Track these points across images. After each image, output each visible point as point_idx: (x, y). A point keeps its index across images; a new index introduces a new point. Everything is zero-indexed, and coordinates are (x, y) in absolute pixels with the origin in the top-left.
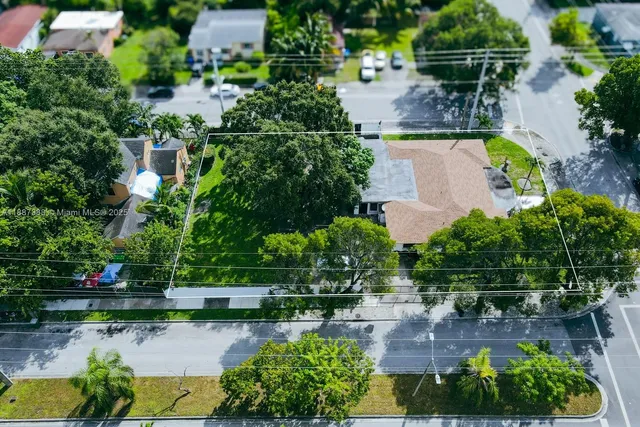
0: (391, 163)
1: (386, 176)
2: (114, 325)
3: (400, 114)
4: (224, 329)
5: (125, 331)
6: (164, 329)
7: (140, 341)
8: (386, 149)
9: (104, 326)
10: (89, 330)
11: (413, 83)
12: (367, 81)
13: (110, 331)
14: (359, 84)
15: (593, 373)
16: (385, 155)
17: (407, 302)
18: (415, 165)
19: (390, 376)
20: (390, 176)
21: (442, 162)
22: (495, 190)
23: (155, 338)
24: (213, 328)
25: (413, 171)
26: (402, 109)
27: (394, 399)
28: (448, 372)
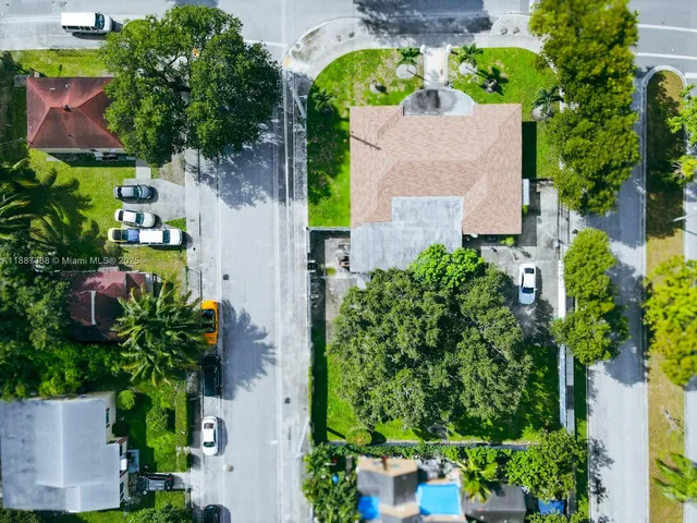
0: (396, 222)
1: (420, 229)
2: (592, 489)
3: (263, 199)
4: (594, 387)
5: (599, 478)
6: (596, 442)
7: (609, 461)
8: (372, 225)
9: (593, 499)
10: (598, 510)
11: (189, 177)
12: (185, 239)
13: (600, 491)
14: (189, 251)
15: (645, 70)
16: (383, 228)
17: (568, 219)
18: (403, 194)
19: (647, 240)
20: (419, 224)
21: (410, 163)
22: (440, 110)
23: (606, 448)
24: (594, 396)
25: (414, 198)
26: (250, 195)
27: (668, 239)
28: (644, 192)
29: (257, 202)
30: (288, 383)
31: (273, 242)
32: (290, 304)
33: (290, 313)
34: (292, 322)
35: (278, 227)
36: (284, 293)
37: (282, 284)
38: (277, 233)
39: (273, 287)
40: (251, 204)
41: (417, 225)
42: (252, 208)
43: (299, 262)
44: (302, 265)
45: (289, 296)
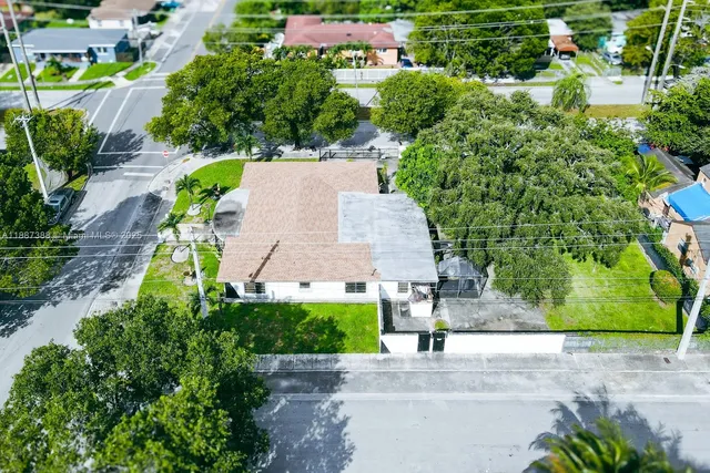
0: (369, 240)
8: (375, 259)
20: (370, 222)
29: (340, 416)
30: (635, 384)
31: (407, 402)
32: (504, 380)
33: (517, 379)
34: (530, 377)
35: (380, 395)
36: (486, 387)
37: (473, 389)
38: (391, 396)
39: (480, 403)
40: (344, 423)
41: (371, 224)
42: (350, 423)
43: (434, 365)
44: (438, 359)
45: (491, 380)
